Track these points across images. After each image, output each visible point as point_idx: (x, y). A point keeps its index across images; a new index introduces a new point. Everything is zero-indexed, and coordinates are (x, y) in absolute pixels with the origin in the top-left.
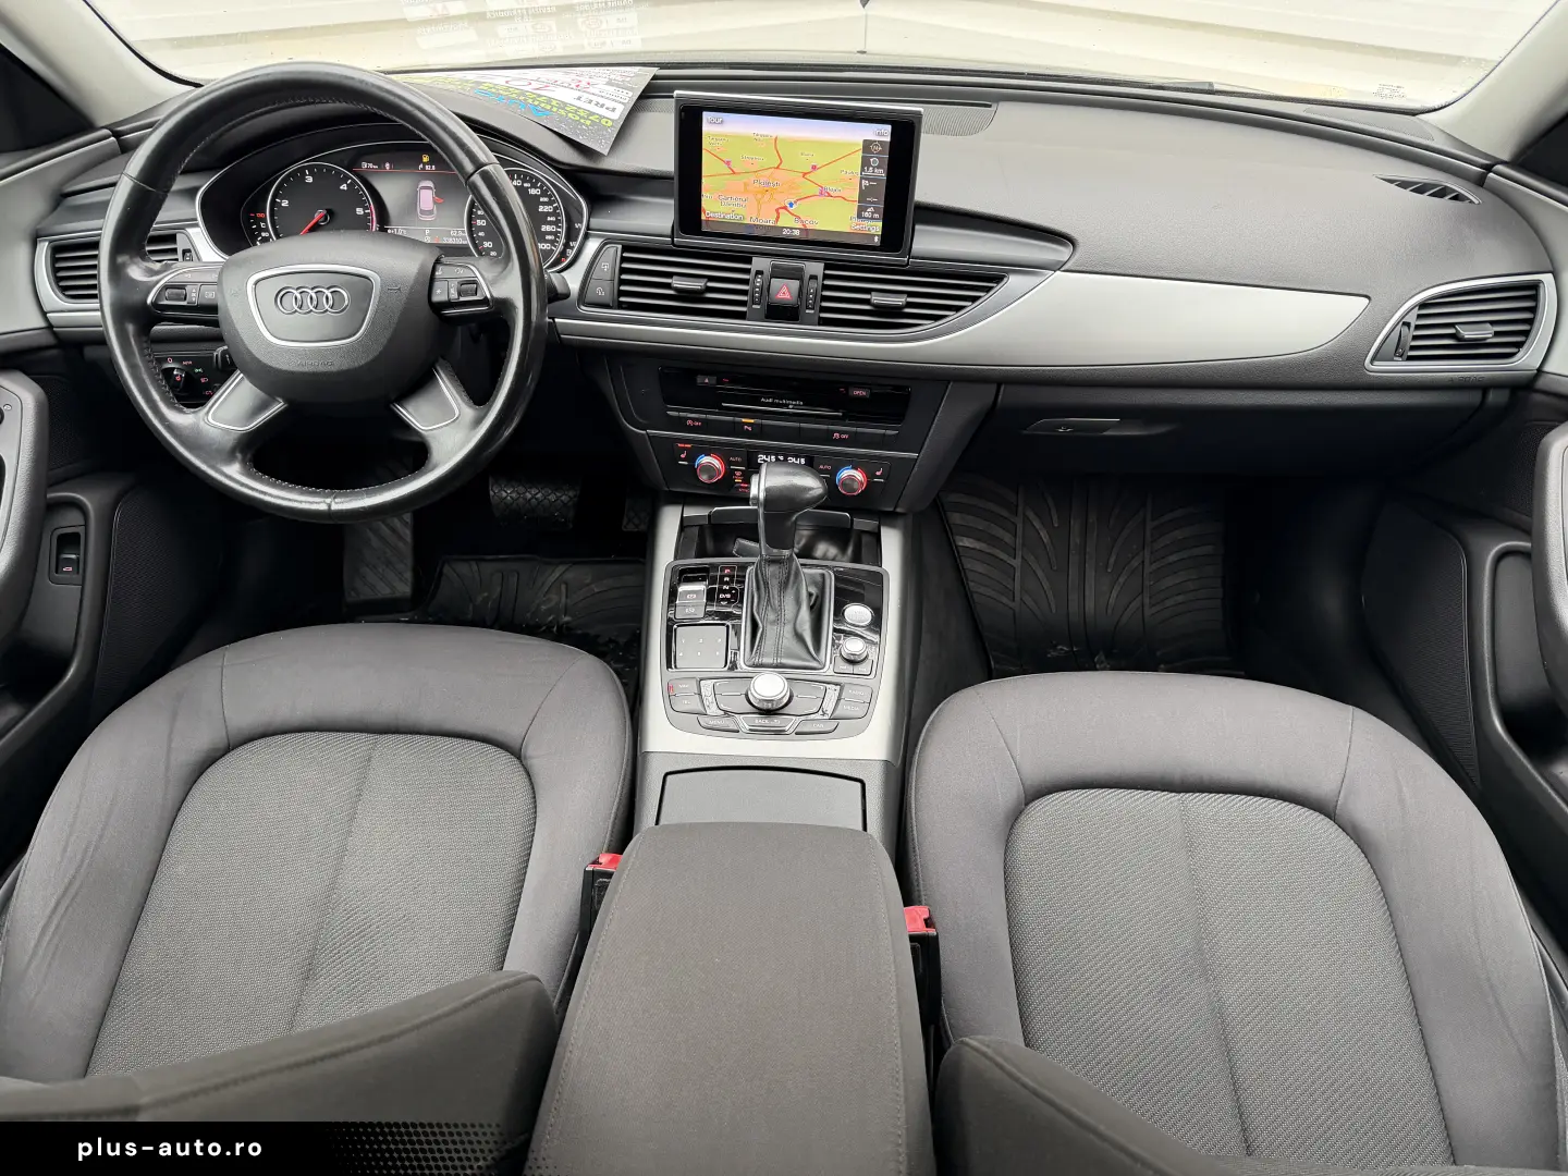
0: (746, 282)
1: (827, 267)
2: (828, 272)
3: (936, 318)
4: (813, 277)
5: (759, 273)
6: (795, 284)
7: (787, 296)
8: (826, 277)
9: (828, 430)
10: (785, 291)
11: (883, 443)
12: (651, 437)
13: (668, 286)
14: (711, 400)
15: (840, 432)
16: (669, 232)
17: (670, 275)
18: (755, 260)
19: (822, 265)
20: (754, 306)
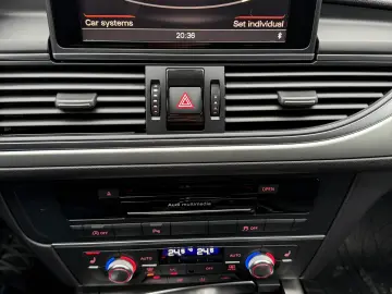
0: (140, 93)
1: (227, 70)
2: (228, 75)
3: (349, 112)
4: (216, 82)
5: (155, 82)
6: (197, 90)
7: (189, 105)
8: (228, 80)
9: (237, 225)
10: (185, 99)
11: (293, 230)
12: (58, 250)
13: (51, 105)
14: (114, 210)
15: (249, 225)
16: (46, 47)
17: (53, 93)
18: (148, 68)
19: (221, 69)
20: (154, 119)
